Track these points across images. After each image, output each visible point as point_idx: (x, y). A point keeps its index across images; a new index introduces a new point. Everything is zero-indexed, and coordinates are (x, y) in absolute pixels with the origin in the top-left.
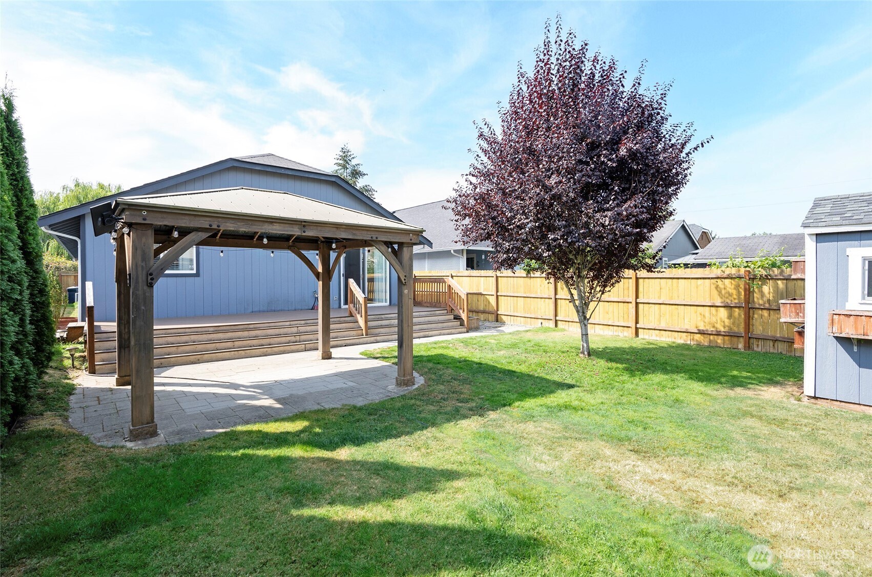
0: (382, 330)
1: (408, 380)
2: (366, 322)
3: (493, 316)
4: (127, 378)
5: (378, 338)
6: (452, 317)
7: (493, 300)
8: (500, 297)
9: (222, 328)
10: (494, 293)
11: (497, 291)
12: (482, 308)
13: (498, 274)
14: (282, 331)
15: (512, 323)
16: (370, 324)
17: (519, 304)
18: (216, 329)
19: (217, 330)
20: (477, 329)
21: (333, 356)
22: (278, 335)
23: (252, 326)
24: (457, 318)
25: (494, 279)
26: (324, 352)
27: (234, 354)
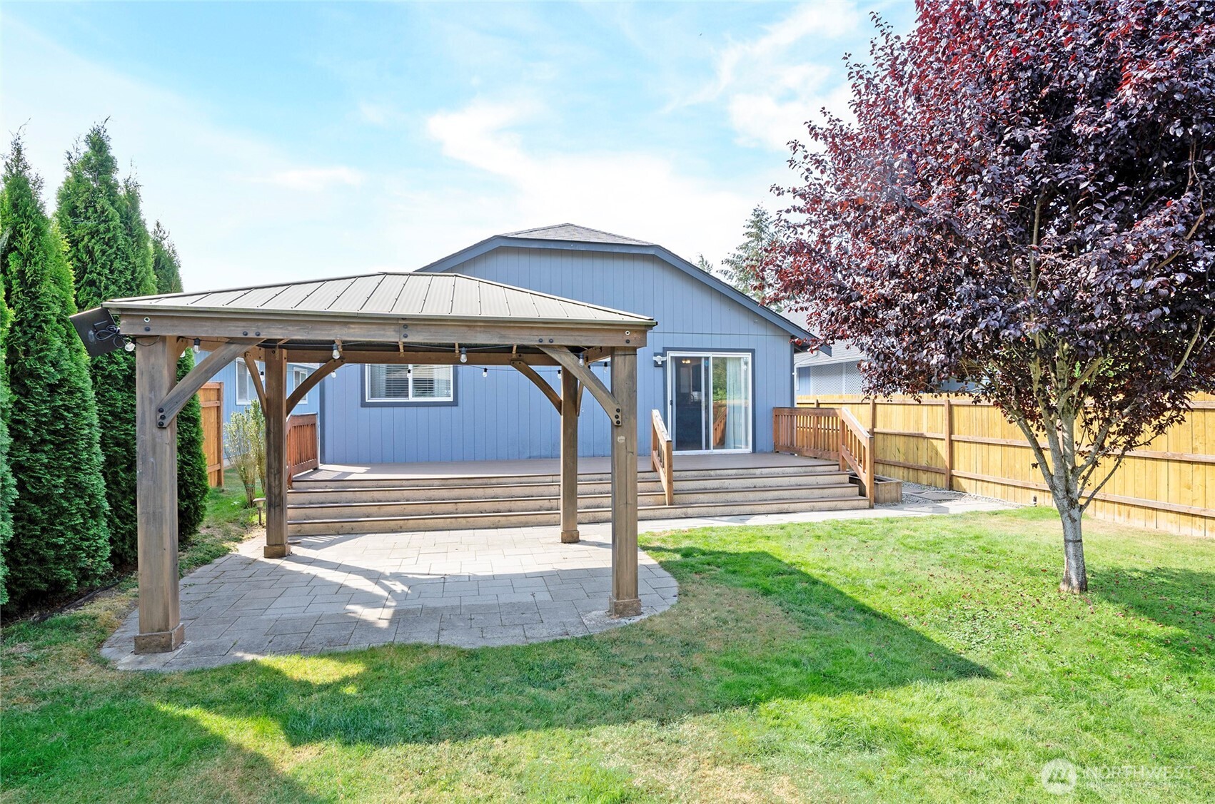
0: (701, 496)
1: (626, 606)
2: (670, 482)
3: (944, 477)
4: (277, 547)
5: (690, 511)
6: (846, 478)
7: (943, 448)
8: (956, 444)
9: (451, 482)
10: (945, 435)
11: (951, 432)
12: (923, 463)
13: (954, 400)
14: (534, 490)
15: (979, 494)
16: (677, 485)
17: (991, 459)
18: (443, 482)
19: (445, 484)
20: (896, 502)
21: (581, 538)
22: (528, 497)
23: (494, 481)
24: (854, 480)
25: (945, 410)
26: (565, 531)
27: (451, 522)
